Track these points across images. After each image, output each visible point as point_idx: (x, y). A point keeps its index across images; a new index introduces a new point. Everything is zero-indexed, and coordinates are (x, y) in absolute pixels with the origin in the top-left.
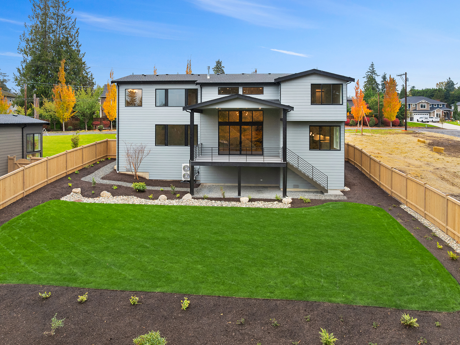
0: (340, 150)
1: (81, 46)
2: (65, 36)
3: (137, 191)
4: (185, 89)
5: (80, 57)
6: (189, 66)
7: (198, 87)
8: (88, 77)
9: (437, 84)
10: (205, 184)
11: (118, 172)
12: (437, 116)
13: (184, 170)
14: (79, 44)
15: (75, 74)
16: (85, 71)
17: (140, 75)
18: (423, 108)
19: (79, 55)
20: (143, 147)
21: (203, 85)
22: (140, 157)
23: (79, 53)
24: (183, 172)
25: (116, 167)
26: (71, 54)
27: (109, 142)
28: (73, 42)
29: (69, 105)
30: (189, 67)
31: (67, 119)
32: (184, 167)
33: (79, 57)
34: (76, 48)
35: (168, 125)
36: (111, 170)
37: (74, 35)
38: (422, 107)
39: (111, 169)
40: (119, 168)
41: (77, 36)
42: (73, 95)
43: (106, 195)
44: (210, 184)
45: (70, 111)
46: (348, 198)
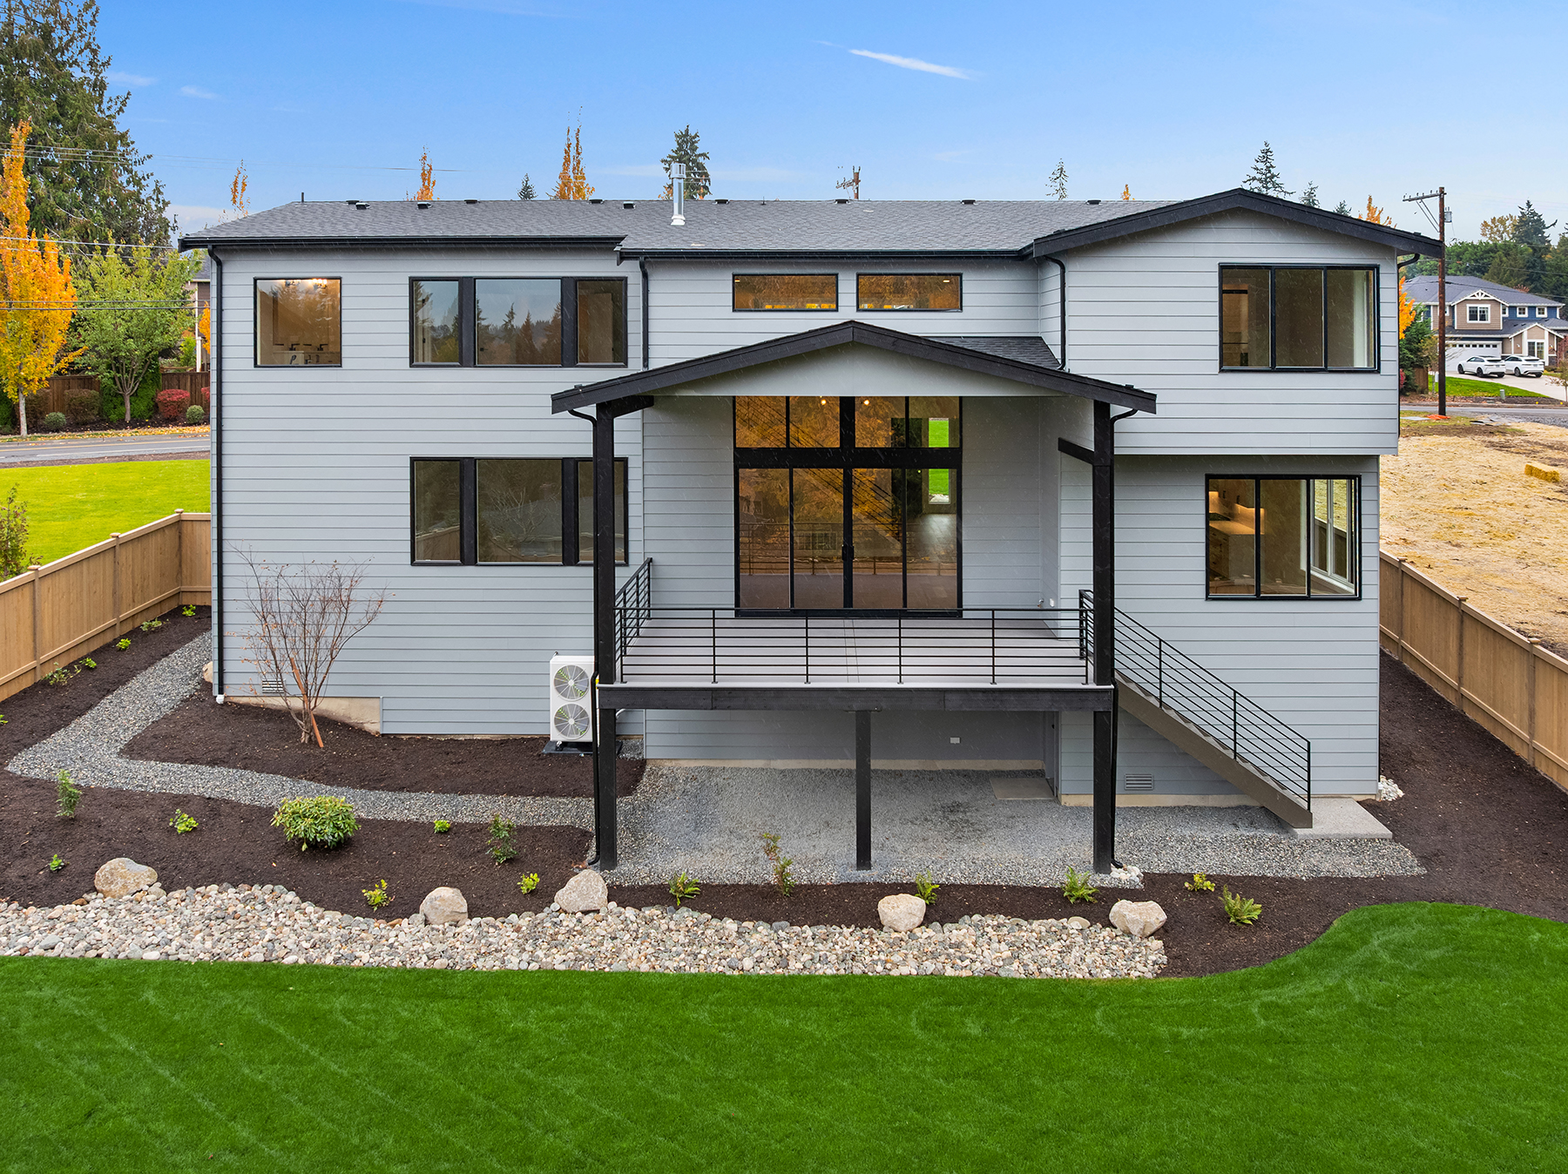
0: (1360, 599)
1: (108, 63)
2: (35, 22)
3: (304, 847)
4: (562, 279)
5: (108, 113)
6: (573, 152)
7: (630, 270)
8: (142, 197)
9: (1485, 224)
10: (668, 764)
11: (220, 699)
12: (1531, 353)
13: (559, 690)
14: (102, 58)
15: (82, 184)
16: (130, 172)
17: (335, 205)
18: (1478, 322)
19: (100, 103)
20: (346, 585)
21: (652, 261)
22: (329, 632)
23: (101, 95)
24: (557, 702)
25: (210, 671)
26: (65, 99)
27: (187, 528)
28: (74, 48)
29: (46, 320)
30: (572, 159)
31: (40, 380)
32: (558, 675)
33: (102, 112)
34: (88, 75)
35: (474, 460)
36: (185, 690)
37: (75, 15)
38: (1474, 317)
39: (186, 681)
40: (228, 679)
41: (92, 23)
42: (62, 279)
43: (125, 886)
44: (693, 764)
45: (53, 348)
46: (1425, 860)
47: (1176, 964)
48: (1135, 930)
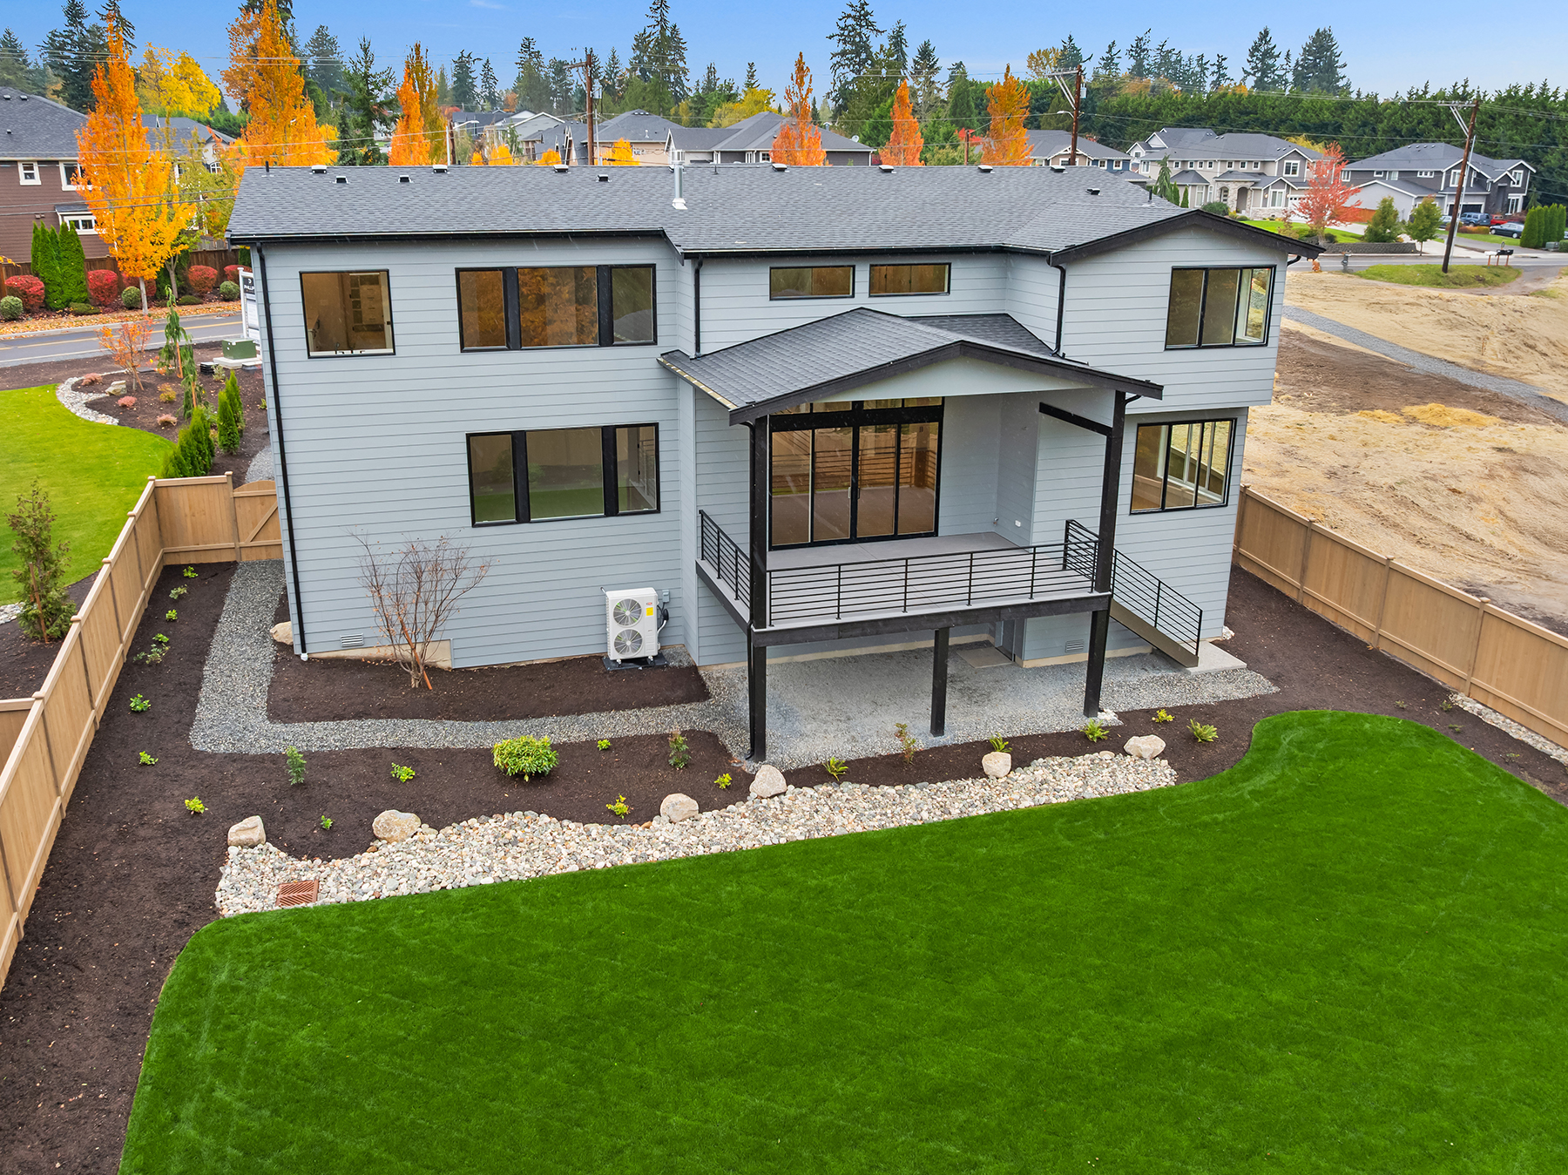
0: (1226, 505)
3: (526, 778)
4: (597, 267)
7: (659, 258)
11: (304, 657)
13: (617, 619)
24: (616, 629)
25: (285, 634)
27: (163, 494)
32: (617, 607)
35: (524, 432)
36: (268, 653)
39: (260, 644)
40: (308, 639)
46: (1275, 680)
47: (1183, 773)
48: (1146, 755)
